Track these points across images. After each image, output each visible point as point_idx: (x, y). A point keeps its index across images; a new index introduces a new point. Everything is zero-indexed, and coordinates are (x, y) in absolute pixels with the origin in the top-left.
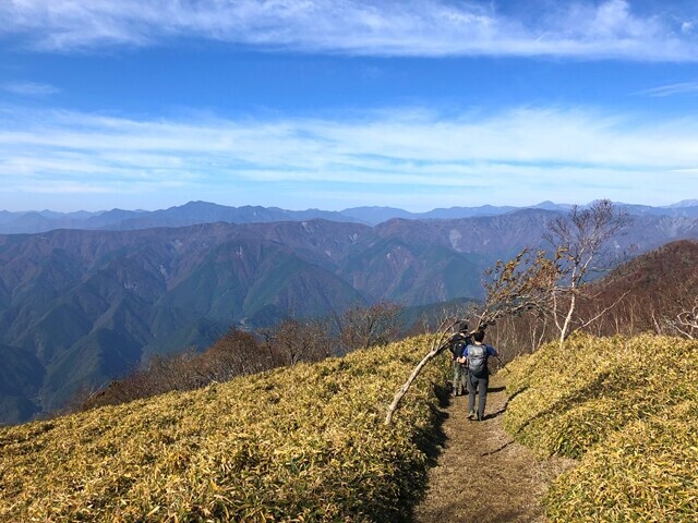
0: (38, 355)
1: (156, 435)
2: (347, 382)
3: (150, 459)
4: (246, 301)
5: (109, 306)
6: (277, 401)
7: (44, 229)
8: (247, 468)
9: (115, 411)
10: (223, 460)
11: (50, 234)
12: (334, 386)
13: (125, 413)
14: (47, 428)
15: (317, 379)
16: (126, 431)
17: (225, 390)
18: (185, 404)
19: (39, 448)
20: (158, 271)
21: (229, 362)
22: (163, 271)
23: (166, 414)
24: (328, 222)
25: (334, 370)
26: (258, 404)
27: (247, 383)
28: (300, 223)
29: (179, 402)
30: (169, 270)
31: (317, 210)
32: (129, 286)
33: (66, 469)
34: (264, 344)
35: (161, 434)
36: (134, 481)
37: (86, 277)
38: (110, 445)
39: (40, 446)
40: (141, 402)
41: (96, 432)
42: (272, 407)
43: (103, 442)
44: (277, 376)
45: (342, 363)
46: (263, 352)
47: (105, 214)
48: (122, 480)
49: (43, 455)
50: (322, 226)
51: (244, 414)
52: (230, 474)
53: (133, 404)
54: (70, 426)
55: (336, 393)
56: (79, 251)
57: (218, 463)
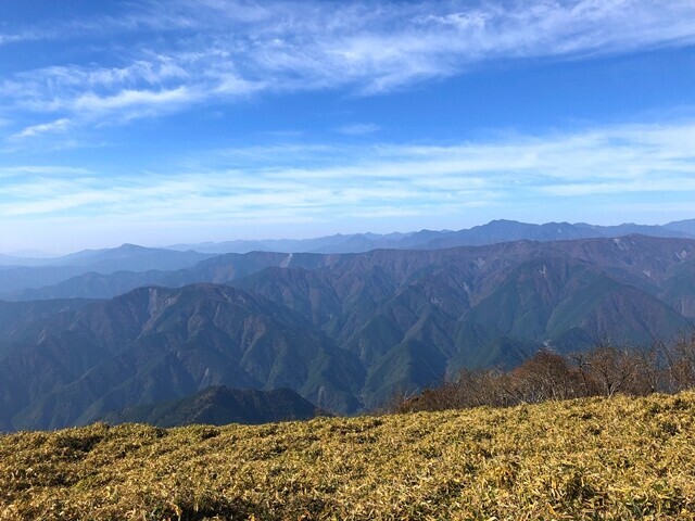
0: (361, 358)
1: (473, 447)
2: (688, 424)
3: (470, 469)
4: (550, 322)
5: (417, 318)
6: (597, 433)
7: (367, 249)
8: (580, 499)
9: (432, 418)
10: (554, 484)
11: (371, 253)
12: (670, 426)
13: (442, 421)
14: (377, 424)
15: (646, 415)
16: (444, 438)
17: (538, 412)
18: (496, 421)
19: (372, 440)
20: (461, 288)
21: (537, 384)
22: (466, 288)
23: (480, 428)
24: (646, 237)
25: (668, 408)
26: (576, 432)
27: (560, 408)
28: (612, 239)
29: (492, 417)
30: (471, 287)
31: (633, 225)
32: (435, 301)
33: (397, 463)
34: (576, 369)
35: (478, 446)
36: (463, 487)
37: (398, 292)
38: (431, 449)
39: (372, 439)
40: (454, 412)
41: (417, 434)
42: (594, 439)
43: (425, 443)
44: (593, 405)
45: (678, 402)
46: (575, 377)
47: (416, 235)
48: (451, 483)
49: (376, 447)
50: (640, 243)
51: (561, 441)
52: (561, 502)
53: (446, 413)
54: (395, 425)
55: (673, 434)
56: (394, 267)
57: (548, 487)
